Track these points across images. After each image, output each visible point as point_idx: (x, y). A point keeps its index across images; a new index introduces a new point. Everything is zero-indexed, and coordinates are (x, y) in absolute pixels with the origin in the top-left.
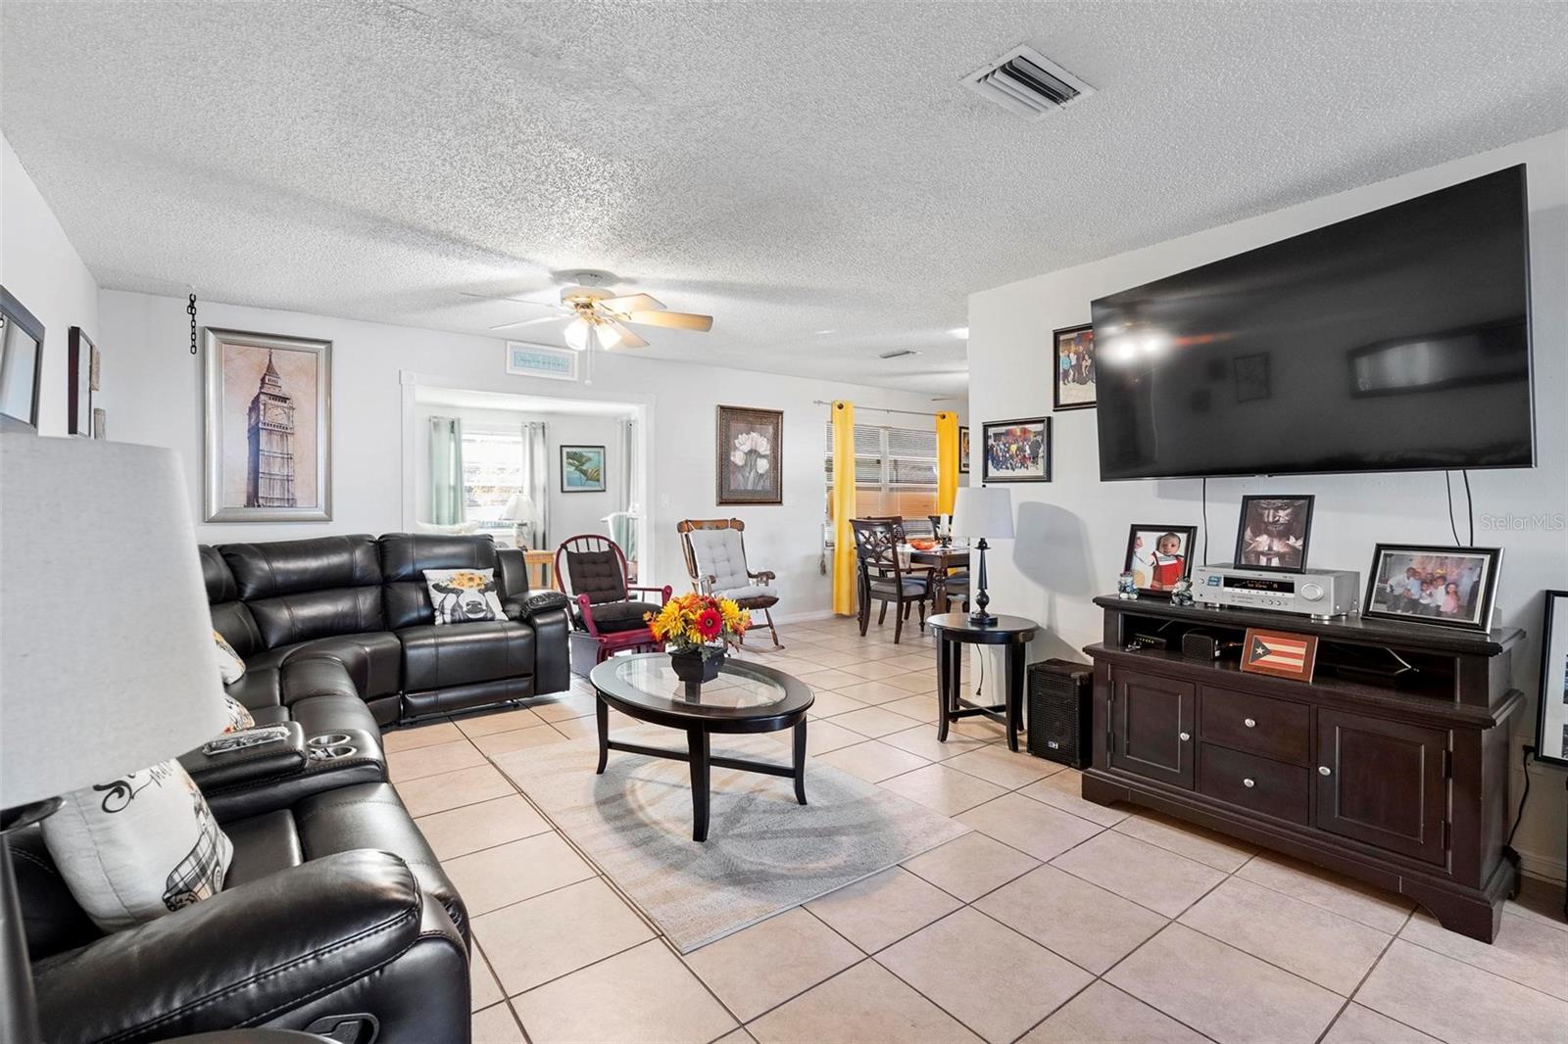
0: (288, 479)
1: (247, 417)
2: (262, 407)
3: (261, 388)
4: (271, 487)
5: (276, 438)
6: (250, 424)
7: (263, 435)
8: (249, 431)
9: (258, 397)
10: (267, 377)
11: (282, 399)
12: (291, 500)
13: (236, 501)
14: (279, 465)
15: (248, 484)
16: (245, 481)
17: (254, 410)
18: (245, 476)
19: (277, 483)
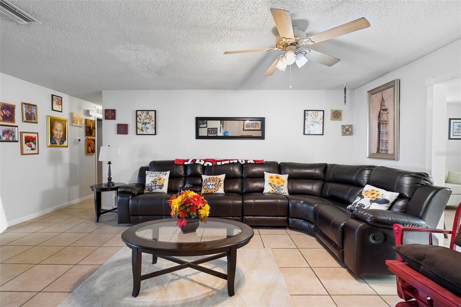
0: (387, 142)
1: (377, 119)
2: (381, 115)
3: (381, 108)
4: (383, 146)
5: (384, 126)
6: (378, 122)
7: (381, 125)
8: (378, 125)
9: (380, 111)
10: (382, 103)
11: (386, 110)
12: (387, 151)
13: (375, 151)
14: (385, 136)
15: (378, 145)
16: (377, 143)
17: (379, 116)
18: (377, 142)
19: (384, 144)
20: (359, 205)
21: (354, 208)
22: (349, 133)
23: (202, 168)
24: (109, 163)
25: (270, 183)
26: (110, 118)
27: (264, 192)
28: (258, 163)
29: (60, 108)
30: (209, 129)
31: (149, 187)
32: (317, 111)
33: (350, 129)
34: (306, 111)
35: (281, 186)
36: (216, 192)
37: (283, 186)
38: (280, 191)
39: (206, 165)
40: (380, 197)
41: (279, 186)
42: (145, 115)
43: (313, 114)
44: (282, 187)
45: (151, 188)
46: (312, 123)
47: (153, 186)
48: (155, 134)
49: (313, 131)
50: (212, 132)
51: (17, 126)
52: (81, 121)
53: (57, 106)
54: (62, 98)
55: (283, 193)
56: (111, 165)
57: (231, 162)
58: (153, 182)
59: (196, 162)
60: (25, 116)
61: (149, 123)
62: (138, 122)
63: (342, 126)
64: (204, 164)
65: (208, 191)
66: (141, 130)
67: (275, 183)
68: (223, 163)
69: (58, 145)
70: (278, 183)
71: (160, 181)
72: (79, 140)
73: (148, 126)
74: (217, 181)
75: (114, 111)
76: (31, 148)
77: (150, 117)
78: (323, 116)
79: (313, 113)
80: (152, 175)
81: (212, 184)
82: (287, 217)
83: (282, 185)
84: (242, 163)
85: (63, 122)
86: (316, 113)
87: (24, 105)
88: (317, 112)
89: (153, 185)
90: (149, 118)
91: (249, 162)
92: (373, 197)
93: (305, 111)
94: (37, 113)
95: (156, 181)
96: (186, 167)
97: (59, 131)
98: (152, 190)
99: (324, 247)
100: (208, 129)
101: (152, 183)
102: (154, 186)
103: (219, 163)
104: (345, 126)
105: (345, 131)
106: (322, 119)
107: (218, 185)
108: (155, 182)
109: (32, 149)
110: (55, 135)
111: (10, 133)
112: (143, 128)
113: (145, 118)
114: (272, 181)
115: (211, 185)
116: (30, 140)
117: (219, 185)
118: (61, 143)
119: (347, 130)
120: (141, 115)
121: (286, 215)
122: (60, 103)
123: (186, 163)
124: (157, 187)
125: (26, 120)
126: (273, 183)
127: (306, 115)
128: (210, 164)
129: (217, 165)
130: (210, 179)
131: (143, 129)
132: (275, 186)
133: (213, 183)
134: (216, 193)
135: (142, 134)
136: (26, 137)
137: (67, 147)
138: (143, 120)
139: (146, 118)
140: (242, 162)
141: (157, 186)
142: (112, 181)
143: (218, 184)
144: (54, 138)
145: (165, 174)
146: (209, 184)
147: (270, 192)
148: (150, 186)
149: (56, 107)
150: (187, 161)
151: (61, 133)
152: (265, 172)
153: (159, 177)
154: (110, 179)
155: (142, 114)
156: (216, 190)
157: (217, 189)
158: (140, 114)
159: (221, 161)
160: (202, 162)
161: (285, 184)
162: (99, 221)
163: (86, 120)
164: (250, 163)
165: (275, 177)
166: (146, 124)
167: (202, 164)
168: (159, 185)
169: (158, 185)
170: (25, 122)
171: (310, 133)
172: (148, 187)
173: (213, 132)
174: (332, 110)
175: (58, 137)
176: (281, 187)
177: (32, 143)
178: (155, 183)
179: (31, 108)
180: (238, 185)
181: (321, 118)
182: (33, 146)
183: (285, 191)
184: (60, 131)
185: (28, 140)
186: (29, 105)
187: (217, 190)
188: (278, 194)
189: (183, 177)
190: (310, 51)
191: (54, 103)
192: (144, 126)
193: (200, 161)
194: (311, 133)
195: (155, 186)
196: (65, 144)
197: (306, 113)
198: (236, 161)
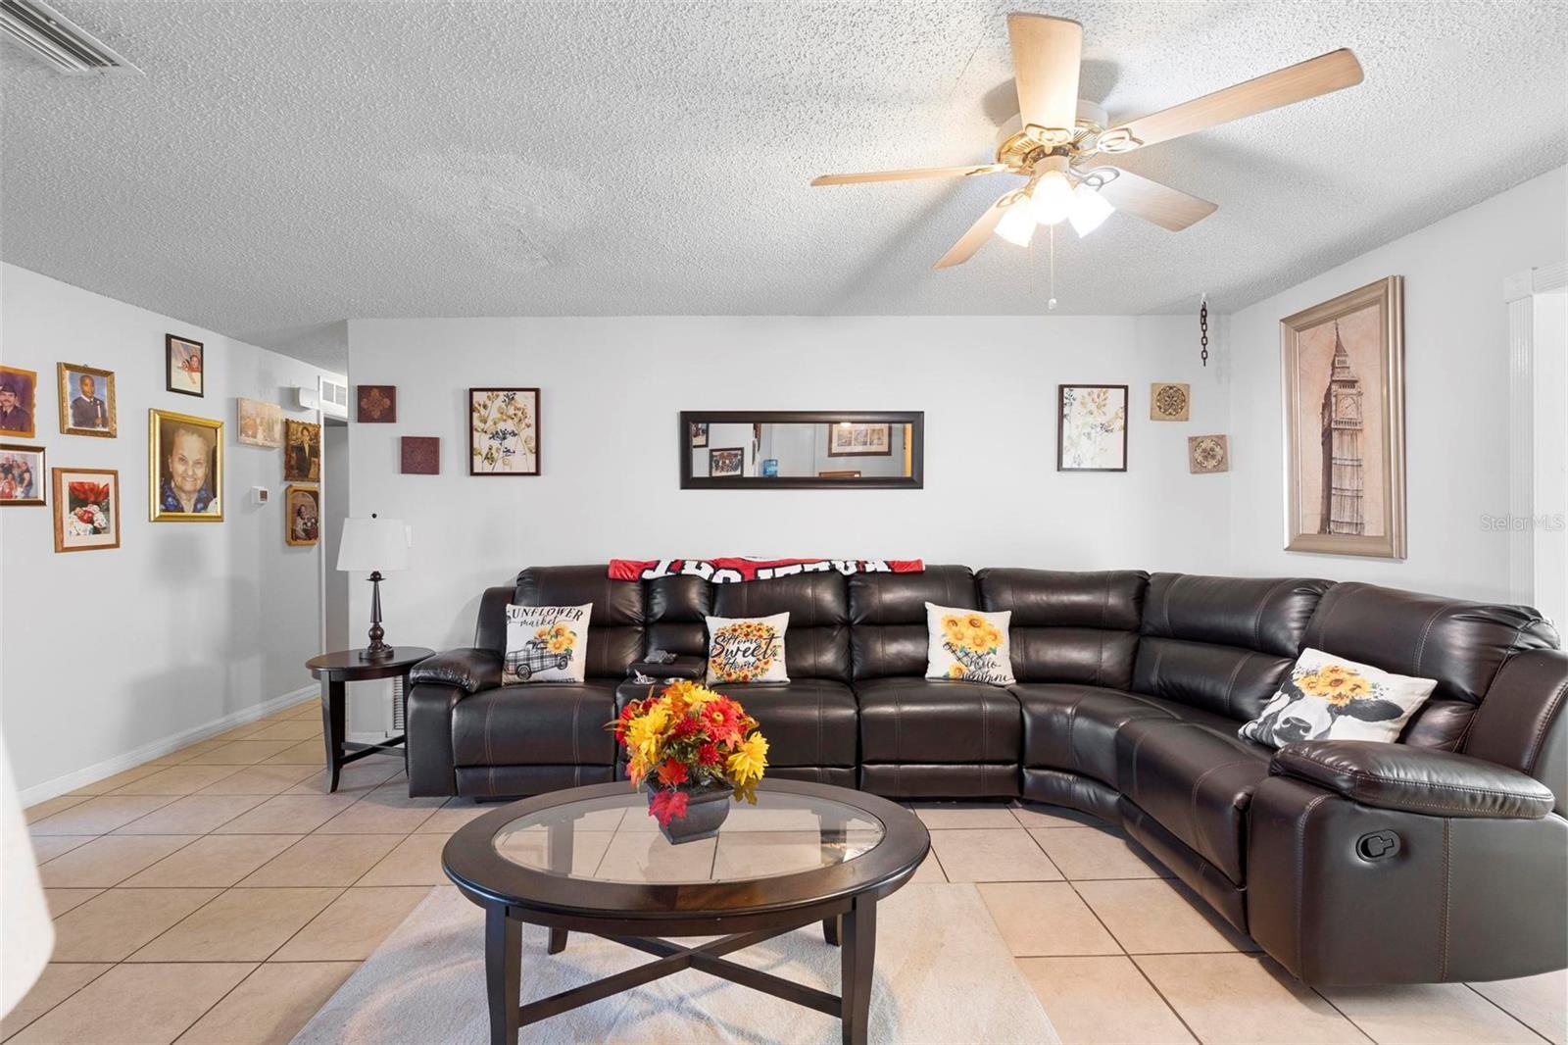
0: (1358, 496)
1: (1321, 416)
2: (1333, 400)
3: (1332, 375)
4: (1342, 508)
5: (1347, 438)
6: (1323, 426)
7: (1335, 435)
8: (1323, 435)
9: (1329, 389)
10: (1337, 359)
11: (1352, 383)
12: (1359, 525)
13: (1312, 524)
14: (1348, 476)
15: (1322, 503)
16: (1320, 500)
17: (1327, 405)
18: (1320, 495)
19: (1348, 502)
20: (1287, 721)
21: (1269, 731)
22: (1214, 462)
23: (704, 590)
24: (376, 577)
25: (948, 644)
26: (376, 414)
27: (927, 676)
28: (902, 573)
29: (194, 383)
30: (714, 453)
31: (520, 660)
32: (1104, 390)
33: (1217, 449)
34: (1066, 390)
35: (988, 653)
36: (760, 678)
37: (995, 653)
38: (986, 670)
39: (721, 581)
40: (1366, 695)
41: (980, 653)
42: (500, 407)
43: (1088, 400)
44: (992, 655)
45: (528, 665)
46: (1087, 430)
47: (532, 659)
48: (537, 473)
49: (1092, 459)
50: (724, 463)
51: (42, 449)
52: (270, 428)
53: (185, 374)
54: (201, 345)
55: (996, 679)
56: (380, 583)
57: (808, 568)
58: (535, 644)
59: (683, 572)
60: (70, 412)
61: (515, 435)
62: (476, 430)
63: (1192, 440)
64: (712, 576)
65: (729, 675)
66: (487, 458)
67: (967, 643)
68: (780, 572)
69: (189, 512)
70: (978, 641)
71: (560, 638)
72: (264, 495)
73: (510, 443)
74: (761, 637)
75: (389, 392)
76: (90, 526)
77: (519, 413)
78: (1123, 405)
79: (1089, 395)
80: (529, 619)
81: (743, 647)
82: (1016, 765)
83: (991, 649)
84: (845, 573)
85: (207, 431)
86: (1099, 396)
87: (67, 373)
88: (1104, 393)
89: (534, 653)
90: (515, 415)
91: (869, 568)
92: (1340, 696)
93: (1062, 388)
94: (112, 399)
95: (543, 642)
96: (647, 587)
97: (191, 463)
98: (530, 673)
99: (1159, 874)
100: (712, 451)
101: (530, 646)
102: (537, 658)
103: (765, 575)
104: (1199, 440)
105: (1200, 459)
106: (1122, 415)
107: (765, 652)
108: (542, 645)
109: (96, 531)
110: (178, 479)
111: (16, 472)
112: (494, 451)
113: (499, 416)
114: (955, 635)
115: (740, 653)
116: (87, 497)
117: (769, 652)
118: (200, 506)
119: (1208, 454)
120: (485, 407)
121: (1014, 757)
122: (196, 364)
123: (648, 575)
124: (547, 662)
125: (75, 424)
126: (960, 644)
127: (1065, 401)
128: (735, 577)
129: (758, 581)
130: (735, 630)
131: (495, 455)
132: (967, 654)
133: (747, 645)
134: (760, 682)
135: (490, 471)
136: (73, 489)
137: (219, 519)
138: (495, 424)
139: (504, 417)
140: (846, 568)
141: (546, 657)
142: (385, 641)
143: (764, 647)
144: (175, 490)
145: (577, 616)
146: (732, 647)
147: (952, 675)
148: (524, 660)
149: (181, 379)
150: (653, 566)
151: (201, 472)
152: (929, 606)
153: (557, 626)
154: (376, 635)
155: (489, 403)
156: (759, 670)
157: (761, 664)
158: (482, 403)
159: (773, 566)
160: (706, 572)
161: (1002, 645)
162: (338, 789)
163: (287, 423)
164: (875, 572)
165: (966, 622)
166: (504, 438)
167: (707, 579)
168: (556, 656)
169: (551, 656)
170: (70, 432)
171: (1079, 465)
172: (516, 661)
173: (727, 461)
174: (1153, 385)
175: (188, 486)
176: (988, 657)
177: (94, 508)
178: (542, 649)
179: (93, 385)
180: (834, 650)
181: (1117, 414)
182: (99, 518)
183: (1001, 670)
184: (197, 463)
185: (82, 496)
186: (85, 373)
187: (762, 669)
188: (977, 681)
189: (639, 626)
190: (1118, 175)
191: (176, 363)
192: (495, 443)
193: (698, 567)
194: (1083, 466)
195: (542, 657)
196: (214, 508)
197: (1065, 395)
198: (824, 567)
